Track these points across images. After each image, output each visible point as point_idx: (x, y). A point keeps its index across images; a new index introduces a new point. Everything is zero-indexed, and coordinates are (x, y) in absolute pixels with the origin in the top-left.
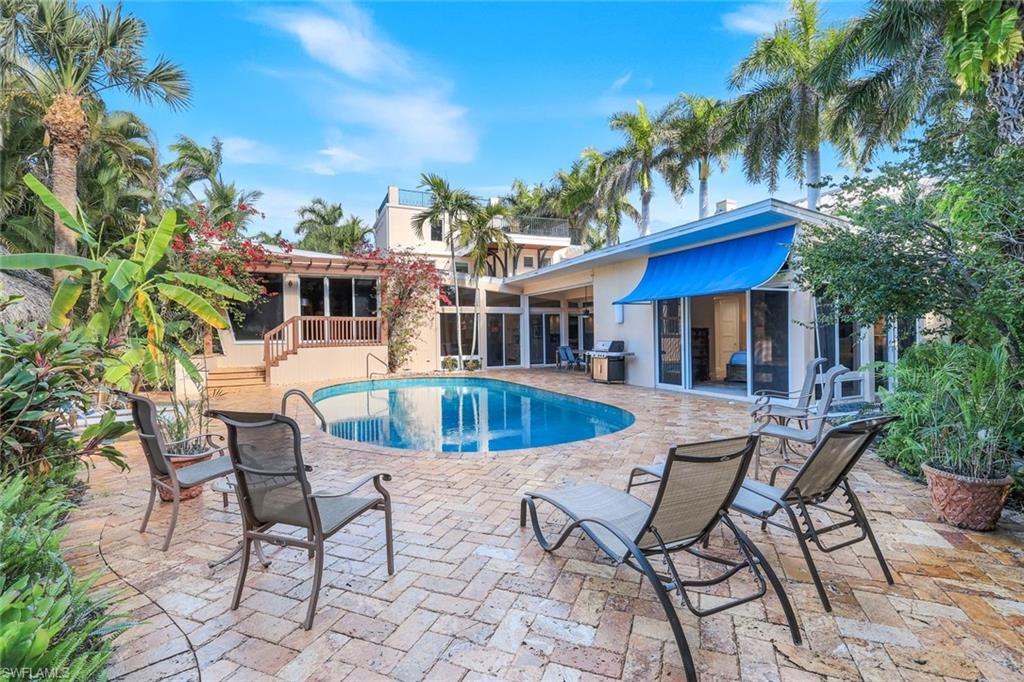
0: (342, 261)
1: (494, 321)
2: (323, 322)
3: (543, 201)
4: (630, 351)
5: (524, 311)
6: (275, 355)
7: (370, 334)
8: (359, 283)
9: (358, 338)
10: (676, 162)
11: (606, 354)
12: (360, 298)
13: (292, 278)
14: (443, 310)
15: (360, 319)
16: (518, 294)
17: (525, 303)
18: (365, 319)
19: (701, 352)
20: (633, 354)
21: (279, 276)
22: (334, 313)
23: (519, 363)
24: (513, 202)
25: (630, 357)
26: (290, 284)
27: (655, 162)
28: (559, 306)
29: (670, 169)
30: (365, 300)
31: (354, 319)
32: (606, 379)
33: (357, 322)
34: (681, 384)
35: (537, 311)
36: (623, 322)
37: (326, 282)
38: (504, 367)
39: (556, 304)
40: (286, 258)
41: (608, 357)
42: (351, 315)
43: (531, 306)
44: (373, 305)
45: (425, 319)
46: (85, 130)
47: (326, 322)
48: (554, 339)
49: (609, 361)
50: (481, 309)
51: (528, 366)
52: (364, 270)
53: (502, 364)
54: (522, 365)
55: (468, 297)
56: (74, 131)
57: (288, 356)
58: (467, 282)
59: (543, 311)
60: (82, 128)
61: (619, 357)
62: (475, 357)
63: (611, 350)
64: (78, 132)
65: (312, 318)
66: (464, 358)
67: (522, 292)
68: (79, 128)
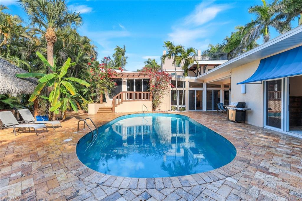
0: (138, 74)
1: (192, 93)
2: (133, 93)
3: (219, 49)
4: (249, 108)
5: (204, 89)
6: (116, 104)
7: (147, 97)
8: (145, 81)
9: (143, 99)
10: (283, 20)
11: (235, 108)
12: (145, 86)
13: (125, 80)
14: (172, 89)
15: (144, 92)
16: (202, 82)
17: (205, 86)
18: (146, 92)
19: (297, 110)
20: (251, 109)
21: (121, 79)
22: (137, 90)
23: (202, 109)
24: (209, 51)
25: (249, 110)
26: (124, 82)
27: (271, 23)
28: (220, 87)
29: (280, 24)
30: (146, 86)
31: (142, 92)
32: (235, 120)
33: (143, 93)
34: (281, 128)
35: (209, 89)
36: (246, 93)
37: (135, 81)
38: (195, 110)
39: (219, 86)
40: (121, 73)
41: (236, 110)
42: (142, 91)
43: (207, 87)
44: (148, 88)
45: (166, 92)
46: (54, 38)
47: (134, 93)
48: (218, 100)
49: (236, 112)
50: (187, 89)
51: (205, 110)
52: (144, 76)
53: (195, 109)
54: (203, 110)
55: (181, 84)
56: (51, 38)
57: (120, 104)
58: (181, 79)
59: (213, 89)
60: (53, 37)
61: (242, 110)
62: (184, 106)
63: (237, 106)
64: (52, 38)
65: (139, 92)
66: (180, 106)
67: (204, 82)
68: (52, 37)
